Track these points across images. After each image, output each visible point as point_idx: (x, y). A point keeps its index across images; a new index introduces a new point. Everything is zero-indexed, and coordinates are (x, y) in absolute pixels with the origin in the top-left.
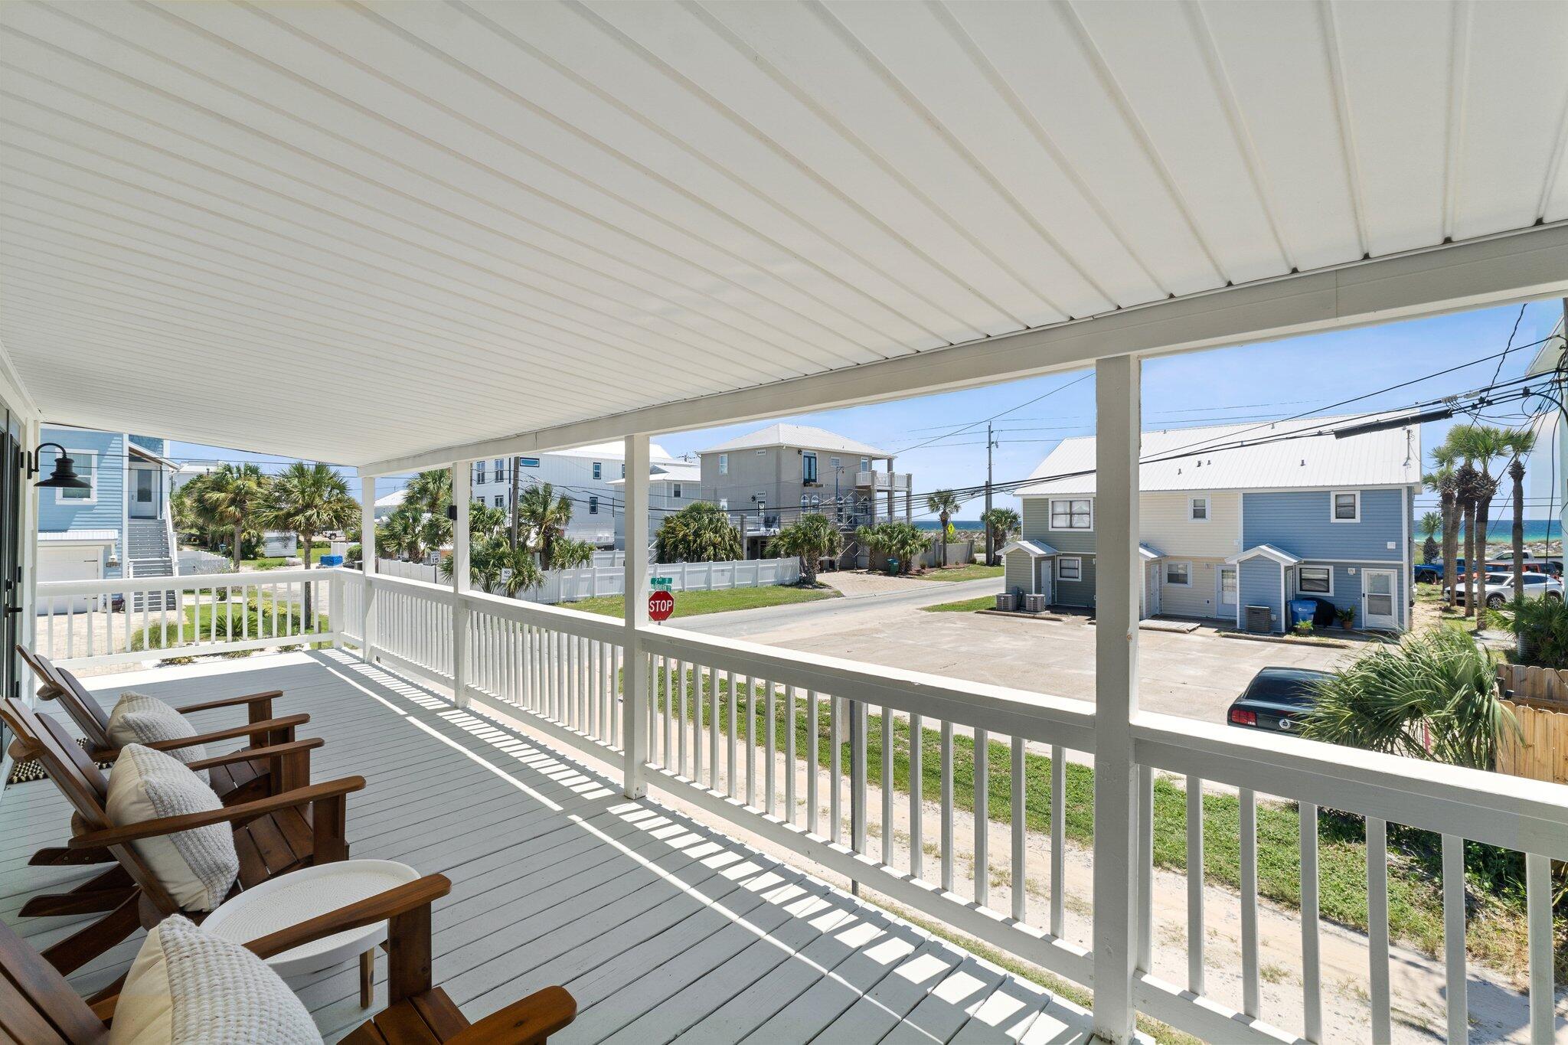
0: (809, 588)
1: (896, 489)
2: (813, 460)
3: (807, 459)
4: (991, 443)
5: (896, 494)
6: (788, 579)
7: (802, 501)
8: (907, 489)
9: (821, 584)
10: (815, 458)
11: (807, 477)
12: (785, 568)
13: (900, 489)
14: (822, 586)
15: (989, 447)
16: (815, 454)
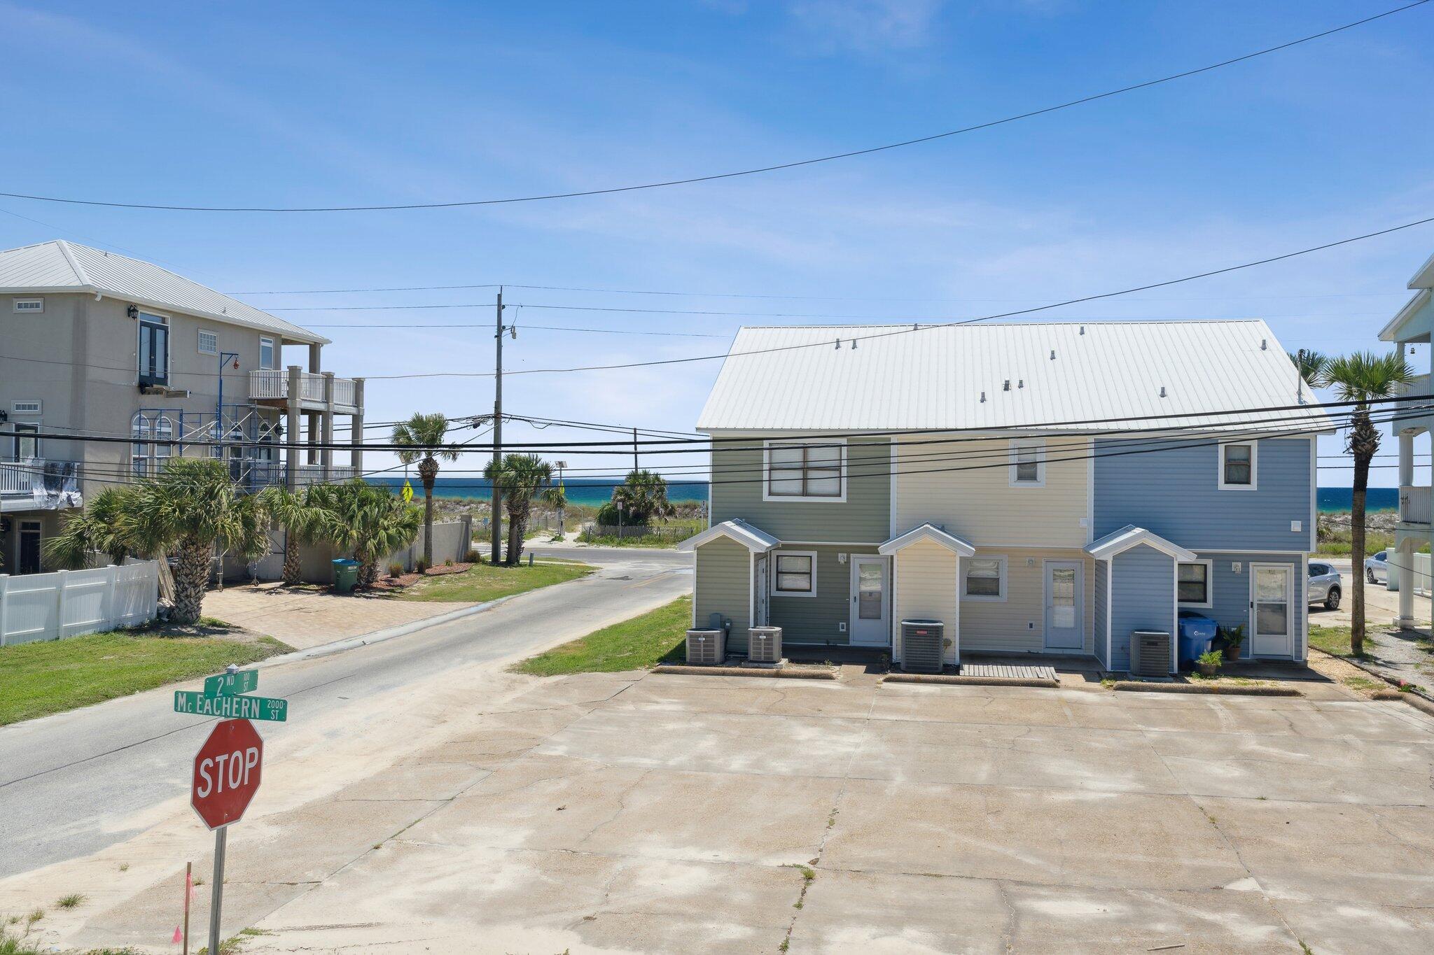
0: (187, 635)
1: (336, 409)
2: (160, 334)
3: (146, 330)
4: (501, 328)
5: (336, 419)
6: (130, 615)
7: (136, 428)
8: (354, 410)
9: (214, 624)
10: (166, 330)
11: (146, 373)
12: (123, 588)
13: (341, 409)
14: (217, 628)
15: (499, 337)
16: (164, 320)
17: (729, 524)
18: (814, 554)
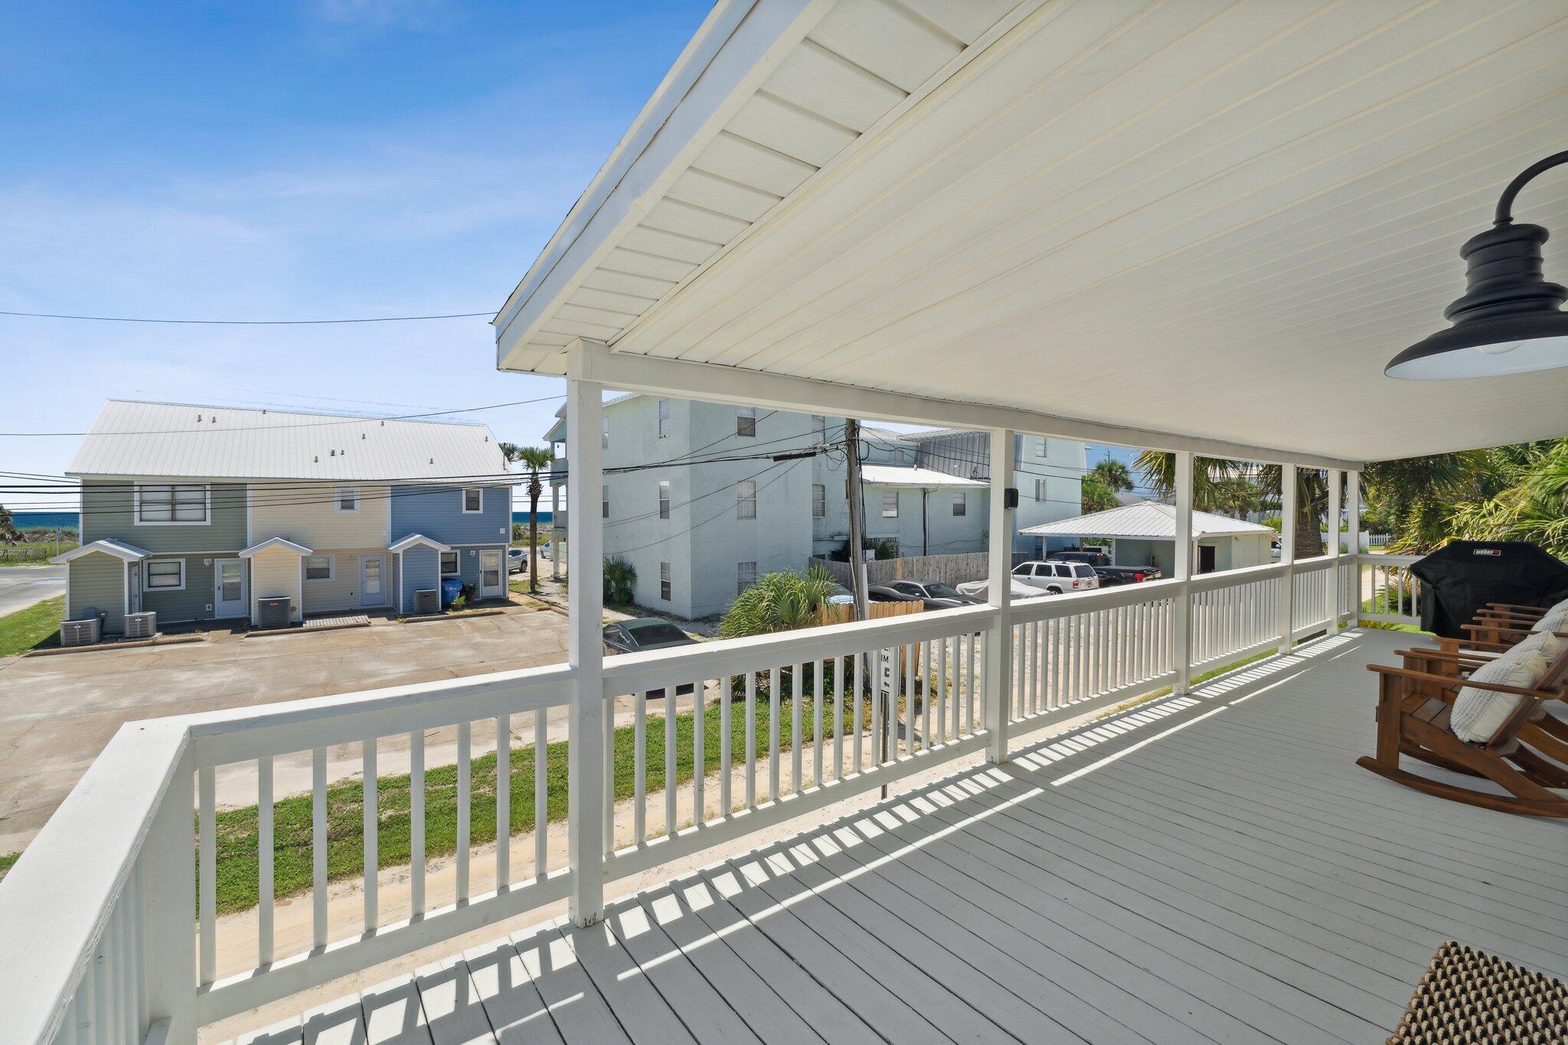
17: (102, 542)
18: (183, 561)
